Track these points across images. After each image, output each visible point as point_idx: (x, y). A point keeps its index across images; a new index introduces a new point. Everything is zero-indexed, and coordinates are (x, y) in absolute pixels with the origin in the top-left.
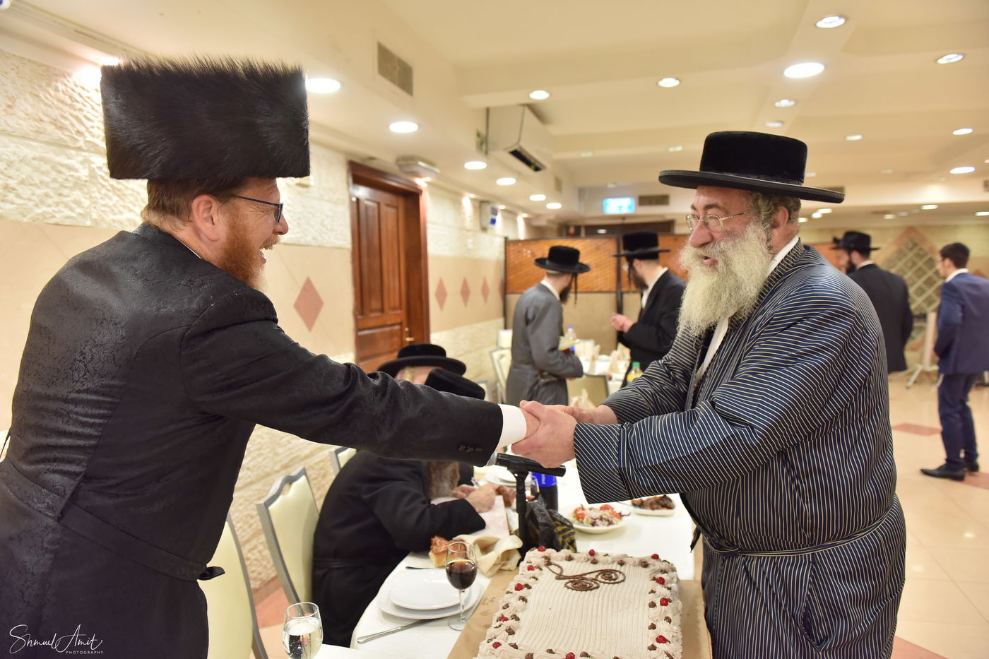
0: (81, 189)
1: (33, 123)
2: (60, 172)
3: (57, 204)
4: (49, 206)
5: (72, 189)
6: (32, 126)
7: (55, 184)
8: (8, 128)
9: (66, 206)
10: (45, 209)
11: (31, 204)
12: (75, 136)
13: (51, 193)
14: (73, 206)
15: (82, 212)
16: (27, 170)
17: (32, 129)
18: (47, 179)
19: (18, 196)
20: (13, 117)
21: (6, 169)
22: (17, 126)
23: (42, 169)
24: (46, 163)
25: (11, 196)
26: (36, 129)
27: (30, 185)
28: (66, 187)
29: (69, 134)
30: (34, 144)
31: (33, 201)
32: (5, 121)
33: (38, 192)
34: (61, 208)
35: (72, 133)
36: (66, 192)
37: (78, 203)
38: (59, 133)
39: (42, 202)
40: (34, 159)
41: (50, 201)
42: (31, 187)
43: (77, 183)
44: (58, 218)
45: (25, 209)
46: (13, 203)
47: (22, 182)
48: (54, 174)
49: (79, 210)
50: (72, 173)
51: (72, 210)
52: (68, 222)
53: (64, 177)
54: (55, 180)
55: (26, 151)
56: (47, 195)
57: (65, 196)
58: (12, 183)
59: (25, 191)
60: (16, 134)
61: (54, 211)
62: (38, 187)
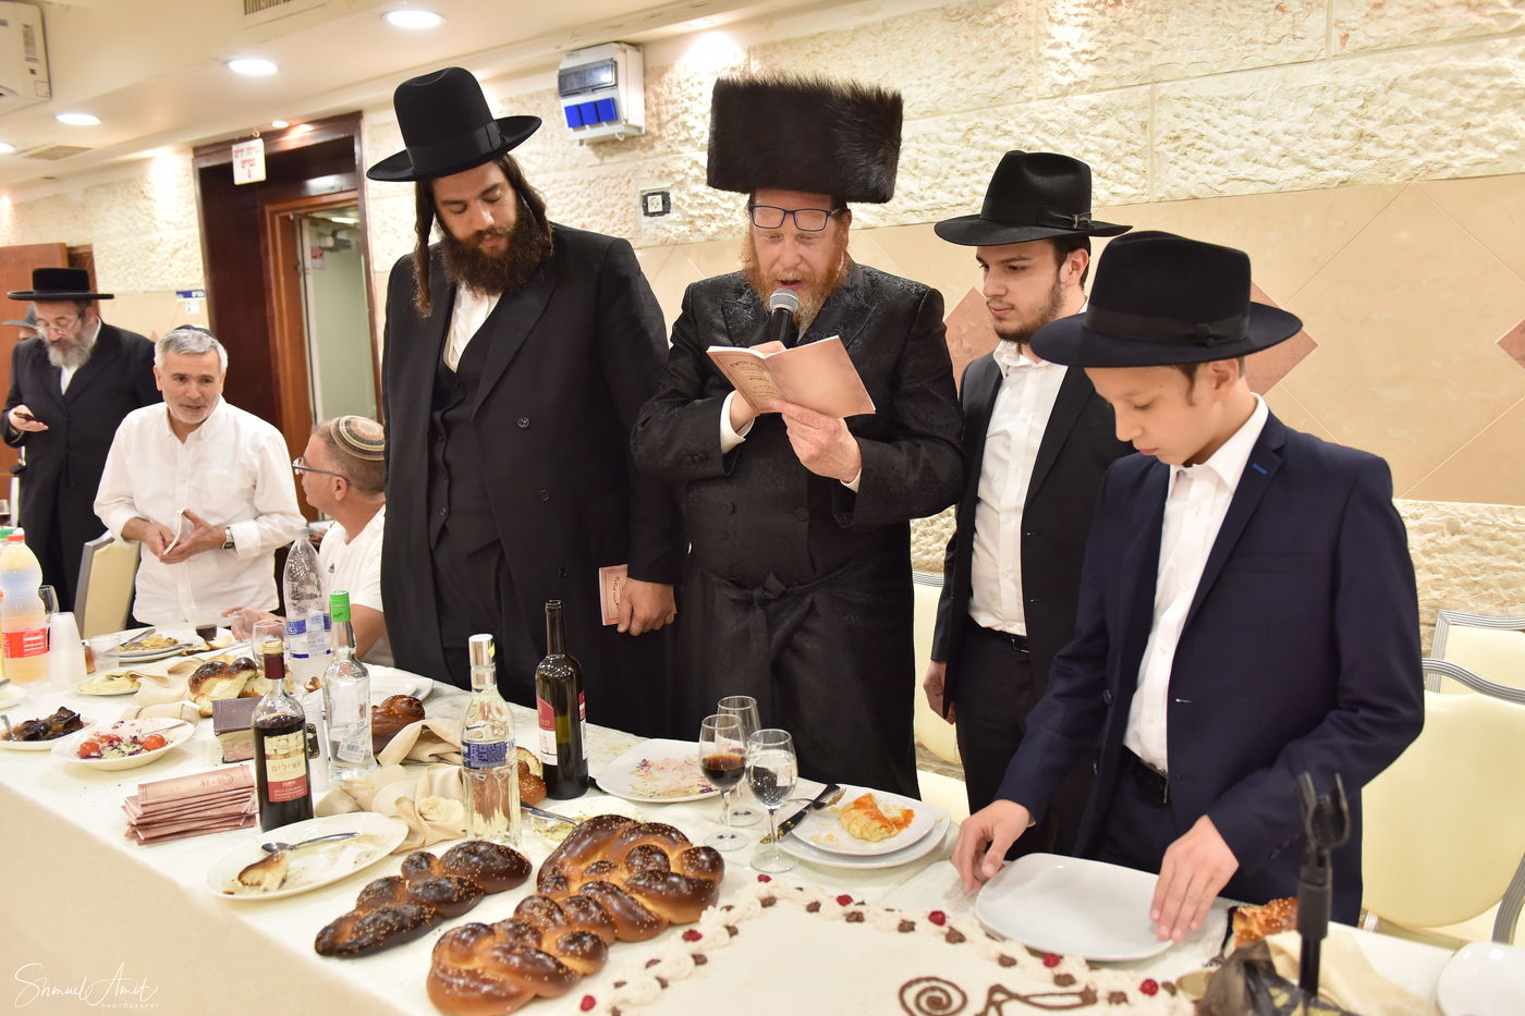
0: (1515, 106)
1: (1416, 18)
2: (1468, 86)
3: (1459, 143)
4: (1440, 150)
5: (1492, 110)
6: (1417, 24)
7: (1457, 109)
8: (1371, 42)
9: (1477, 143)
10: (1431, 156)
11: (1404, 153)
12: (1512, 11)
13: (1446, 128)
14: (1494, 140)
15: (1513, 148)
16: (1400, 99)
17: (1415, 28)
18: (1436, 105)
19: (1381, 145)
20: (1382, 21)
21: (1362, 107)
22: (1388, 33)
23: (1431, 90)
24: (1440, 78)
25: (1368, 148)
26: (1424, 25)
27: (1406, 122)
28: (1480, 110)
29: (1495, 11)
30: (1417, 52)
31: (1408, 147)
32: (1364, 32)
33: (1418, 130)
34: (1467, 149)
35: (1502, 7)
36: (1477, 118)
37: (1506, 133)
38: (1474, 18)
39: (1427, 147)
40: (1414, 77)
41: (1442, 141)
42: (1406, 126)
43: (1508, 96)
44: (1458, 168)
45: (1392, 163)
46: (1370, 158)
47: (1390, 121)
48: (1454, 93)
49: (1510, 146)
50: (1497, 81)
51: (1489, 148)
52: (1479, 171)
53: (1476, 92)
54: (1455, 103)
55: (1402, 69)
56: (1436, 133)
57: (1476, 127)
58: (1370, 127)
59: (1393, 135)
60: (1384, 46)
61: (1448, 157)
62: (1420, 122)
